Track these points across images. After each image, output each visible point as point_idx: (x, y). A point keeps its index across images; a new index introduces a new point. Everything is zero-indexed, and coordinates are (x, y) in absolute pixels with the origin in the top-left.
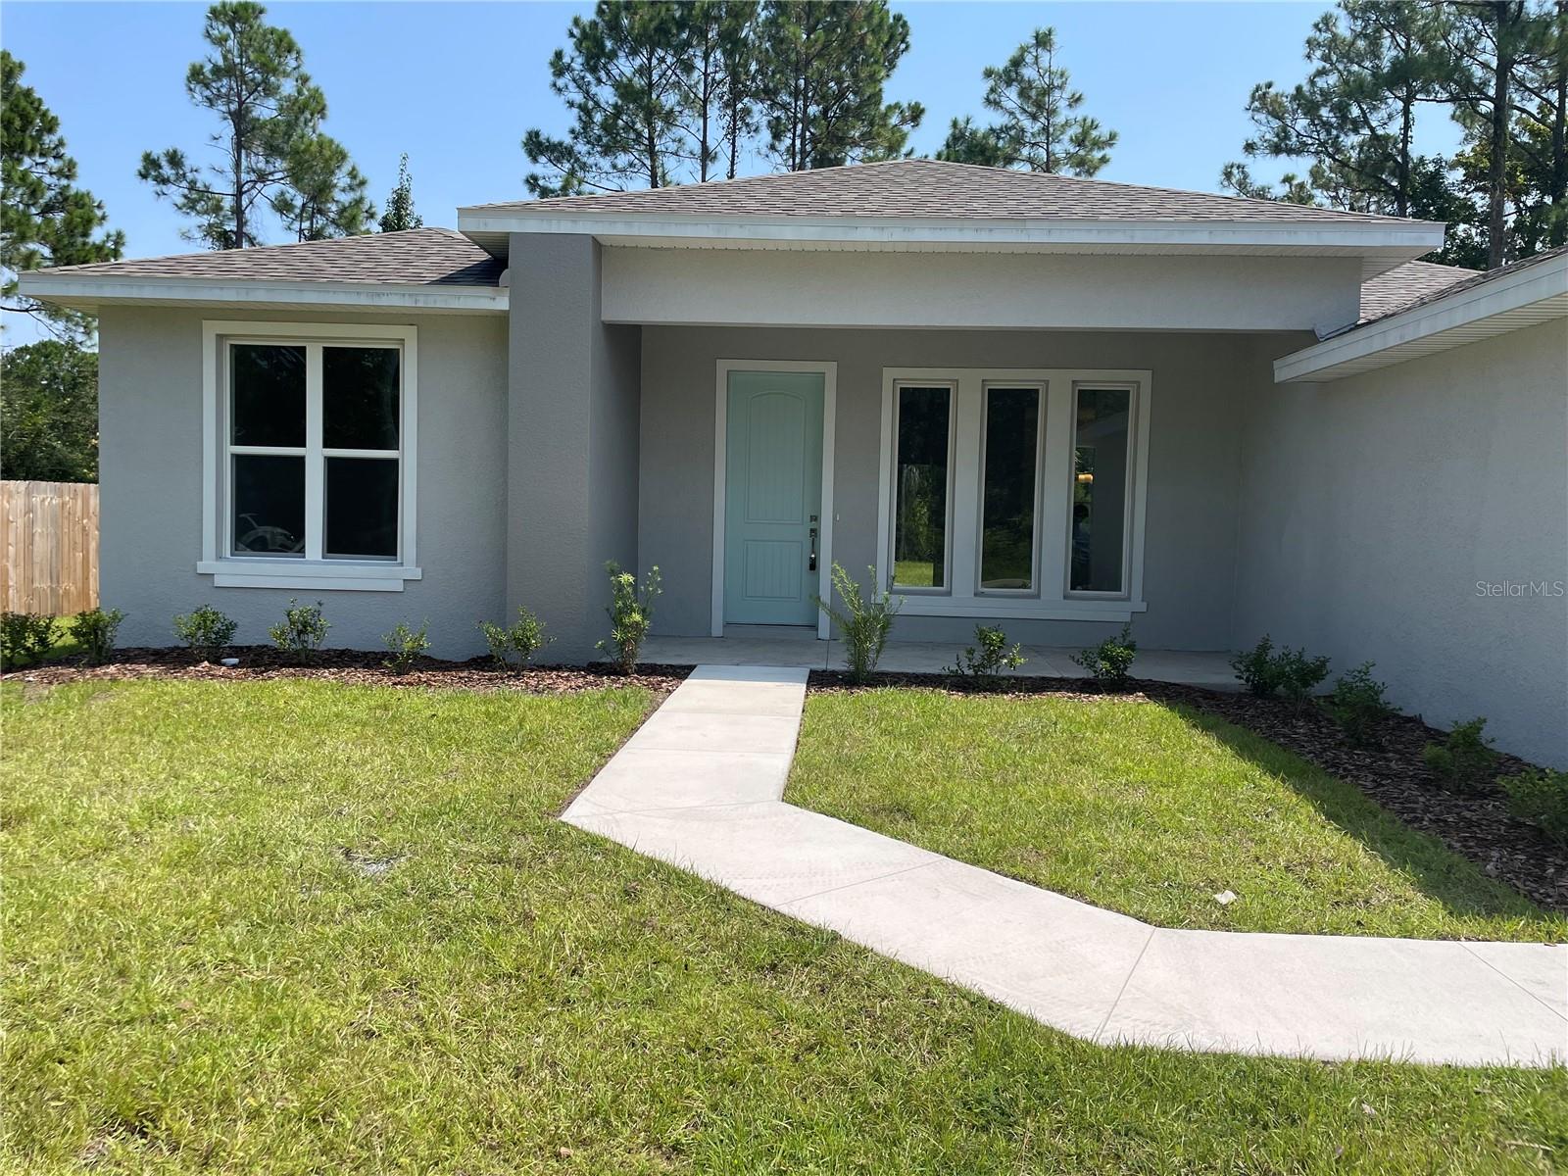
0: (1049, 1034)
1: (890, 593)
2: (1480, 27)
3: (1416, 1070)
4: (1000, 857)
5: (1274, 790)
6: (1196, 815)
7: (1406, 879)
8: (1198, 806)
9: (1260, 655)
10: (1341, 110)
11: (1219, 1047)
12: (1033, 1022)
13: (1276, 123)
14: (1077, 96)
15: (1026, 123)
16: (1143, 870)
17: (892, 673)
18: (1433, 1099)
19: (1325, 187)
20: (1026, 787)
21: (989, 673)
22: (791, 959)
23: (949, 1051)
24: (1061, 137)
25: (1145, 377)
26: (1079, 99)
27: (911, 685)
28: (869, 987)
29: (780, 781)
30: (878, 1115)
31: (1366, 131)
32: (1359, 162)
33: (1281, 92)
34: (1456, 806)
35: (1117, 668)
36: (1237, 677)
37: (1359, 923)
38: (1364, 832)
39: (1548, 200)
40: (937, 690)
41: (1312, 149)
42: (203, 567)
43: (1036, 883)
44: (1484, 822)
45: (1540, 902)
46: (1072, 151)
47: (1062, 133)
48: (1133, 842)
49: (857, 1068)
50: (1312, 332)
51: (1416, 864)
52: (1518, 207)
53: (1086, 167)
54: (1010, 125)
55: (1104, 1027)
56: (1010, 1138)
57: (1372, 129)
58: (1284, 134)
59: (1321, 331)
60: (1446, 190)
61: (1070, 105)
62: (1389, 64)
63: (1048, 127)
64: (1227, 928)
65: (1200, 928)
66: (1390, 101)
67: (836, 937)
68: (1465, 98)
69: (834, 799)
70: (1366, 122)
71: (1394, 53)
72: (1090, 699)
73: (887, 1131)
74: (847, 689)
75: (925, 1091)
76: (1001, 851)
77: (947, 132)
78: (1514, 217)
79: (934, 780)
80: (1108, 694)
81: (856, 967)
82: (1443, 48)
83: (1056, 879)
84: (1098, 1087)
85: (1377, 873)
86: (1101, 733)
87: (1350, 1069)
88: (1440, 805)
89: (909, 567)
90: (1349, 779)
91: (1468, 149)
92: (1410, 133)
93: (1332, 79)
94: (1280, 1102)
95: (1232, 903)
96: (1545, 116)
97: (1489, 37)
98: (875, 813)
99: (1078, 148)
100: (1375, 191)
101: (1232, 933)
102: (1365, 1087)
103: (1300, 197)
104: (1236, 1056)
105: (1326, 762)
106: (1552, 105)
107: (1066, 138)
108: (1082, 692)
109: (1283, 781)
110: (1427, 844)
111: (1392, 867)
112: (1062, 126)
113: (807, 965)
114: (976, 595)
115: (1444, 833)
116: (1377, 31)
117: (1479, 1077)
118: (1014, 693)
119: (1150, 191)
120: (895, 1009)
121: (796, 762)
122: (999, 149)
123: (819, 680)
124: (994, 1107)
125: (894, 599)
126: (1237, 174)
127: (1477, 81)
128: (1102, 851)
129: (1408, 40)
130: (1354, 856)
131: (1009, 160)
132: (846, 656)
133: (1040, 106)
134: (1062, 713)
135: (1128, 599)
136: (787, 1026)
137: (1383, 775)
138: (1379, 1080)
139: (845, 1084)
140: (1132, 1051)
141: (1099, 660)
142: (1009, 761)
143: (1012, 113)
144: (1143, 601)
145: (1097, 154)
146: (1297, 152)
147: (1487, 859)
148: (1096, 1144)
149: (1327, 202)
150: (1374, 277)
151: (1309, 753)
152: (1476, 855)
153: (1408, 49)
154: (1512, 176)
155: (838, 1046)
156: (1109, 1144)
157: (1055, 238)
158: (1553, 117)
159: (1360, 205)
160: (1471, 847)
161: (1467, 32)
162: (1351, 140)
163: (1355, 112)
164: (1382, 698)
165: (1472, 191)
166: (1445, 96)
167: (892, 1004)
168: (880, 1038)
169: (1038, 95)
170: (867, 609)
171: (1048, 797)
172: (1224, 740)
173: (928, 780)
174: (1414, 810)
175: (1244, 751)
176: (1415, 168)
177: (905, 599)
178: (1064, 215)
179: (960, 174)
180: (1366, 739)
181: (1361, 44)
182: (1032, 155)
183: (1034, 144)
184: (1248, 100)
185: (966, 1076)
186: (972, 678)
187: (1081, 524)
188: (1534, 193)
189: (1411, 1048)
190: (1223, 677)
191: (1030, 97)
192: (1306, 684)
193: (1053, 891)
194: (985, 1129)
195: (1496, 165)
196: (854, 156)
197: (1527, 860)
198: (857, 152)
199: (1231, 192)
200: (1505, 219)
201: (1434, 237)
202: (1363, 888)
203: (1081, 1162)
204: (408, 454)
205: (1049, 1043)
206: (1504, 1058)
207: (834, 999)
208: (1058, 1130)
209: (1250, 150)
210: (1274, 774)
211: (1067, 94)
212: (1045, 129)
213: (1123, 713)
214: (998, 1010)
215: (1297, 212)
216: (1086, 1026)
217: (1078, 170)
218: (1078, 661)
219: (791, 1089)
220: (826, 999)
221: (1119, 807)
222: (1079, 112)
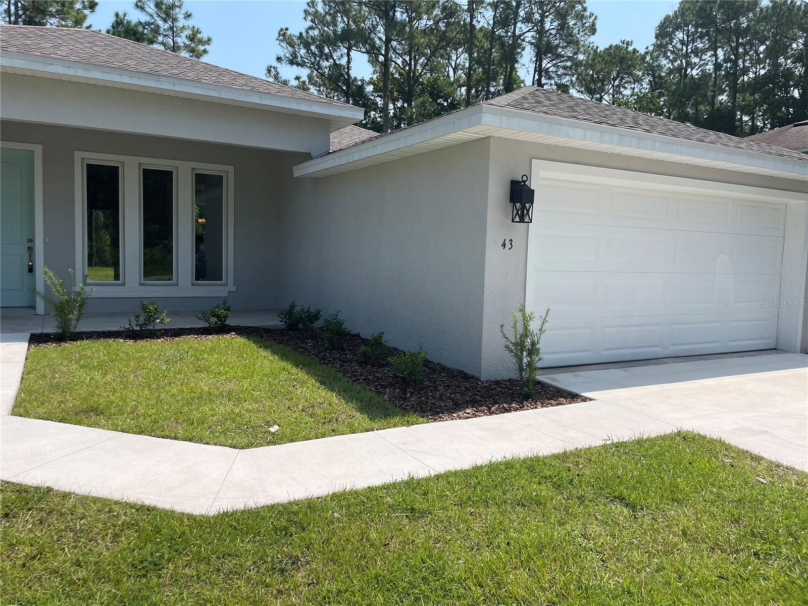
0: (181, 517)
1: (84, 285)
2: (378, 20)
3: (356, 492)
4: (155, 427)
5: (297, 374)
6: (260, 390)
7: (353, 407)
8: (261, 386)
9: (290, 310)
10: (320, 48)
11: (270, 502)
12: (173, 512)
13: (290, 49)
14: (189, 13)
15: (160, 22)
16: (234, 422)
17: (88, 332)
18: (363, 504)
19: (314, 84)
20: (170, 388)
21: (149, 328)
22: (19, 508)
23: (123, 539)
24: (181, 34)
25: (230, 169)
26: (189, 16)
27: (100, 338)
28: (72, 514)
29: (10, 402)
30: (79, 585)
31: (332, 61)
32: (329, 74)
33: (293, 34)
34: (373, 371)
35: (221, 321)
36: (280, 321)
37: (333, 430)
38: (336, 388)
39: (406, 105)
40: (117, 340)
41: (308, 65)
43: (176, 438)
44: (384, 377)
45: (404, 409)
46: (187, 43)
47: (182, 32)
48: (228, 409)
49: (65, 562)
50: (309, 154)
51: (357, 400)
52: (394, 107)
53: (196, 53)
54: (150, 22)
55: (212, 505)
56: (160, 577)
57: (334, 60)
58: (294, 56)
59: (314, 154)
60: (366, 95)
61: (185, 18)
62: (340, 30)
63: (173, 27)
64: (274, 443)
65: (262, 446)
66: (342, 48)
67: (49, 490)
68: (373, 52)
69: (48, 409)
70: (332, 57)
71: (342, 25)
72: (207, 338)
73: (85, 593)
74: (56, 343)
75: (109, 565)
76: (155, 424)
77: (113, 19)
78: (393, 111)
79: (115, 390)
80: (217, 335)
81: (63, 505)
82: (363, 27)
83: (187, 434)
84: (208, 537)
85: (341, 406)
86: (212, 355)
87: (328, 499)
88: (367, 372)
89: (99, 270)
90: (330, 365)
91: (375, 77)
92: (350, 65)
93: (316, 32)
94: (298, 521)
95: (277, 431)
96: (405, 67)
97: (382, 26)
98: (77, 414)
99: (190, 43)
100: (336, 91)
101: (277, 446)
102: (335, 505)
103: (303, 87)
104: (278, 504)
105: (321, 358)
106: (407, 62)
107: (183, 35)
108: (202, 334)
109: (301, 369)
110: (362, 390)
111: (347, 402)
112: (181, 28)
113: (30, 510)
114: (140, 285)
115: (368, 384)
116: (336, 13)
117: (381, 489)
118: (164, 338)
119: (228, 71)
120: (89, 523)
121: (21, 390)
122: (145, 34)
123: (36, 339)
124: (150, 563)
125: (87, 289)
126: (273, 72)
127: (377, 46)
128: (213, 416)
129: (349, 20)
130: (331, 400)
131: (151, 42)
132: (56, 324)
133: (168, 15)
134: (191, 346)
135: (226, 285)
136: (17, 548)
137: (344, 361)
138: (341, 500)
139: (57, 573)
140: (226, 515)
141: (211, 317)
142: (161, 375)
143: (151, 16)
144: (234, 285)
145: (201, 48)
147: (384, 394)
148: (207, 566)
149: (316, 93)
150: (335, 130)
151: (313, 355)
152: (380, 392)
153: (348, 25)
154: (392, 93)
155: (52, 552)
156: (214, 565)
157: (178, 88)
158: (407, 68)
159: (330, 96)
160: (379, 389)
161: (372, 22)
162: (325, 64)
163: (327, 50)
164: (344, 326)
165: (377, 97)
166: (364, 50)
167: (87, 521)
168: (80, 541)
169: (166, 8)
170: (69, 295)
171: (183, 392)
172: (274, 352)
173: (111, 391)
174: (356, 376)
175: (284, 357)
176: (353, 81)
177: (95, 289)
178: (183, 77)
179: (119, 43)
180: (338, 346)
181: (328, 18)
182: (164, 41)
183: (165, 35)
184: (277, 35)
185: (134, 550)
186: (139, 331)
187: (200, 246)
188: (400, 101)
189: (354, 483)
190: (274, 322)
191: (161, 9)
192: (312, 322)
193: (186, 441)
194: (145, 576)
195: (385, 86)
196: (52, 22)
197: (400, 392)
198: (53, 21)
199: (271, 80)
200: (389, 111)
201: (359, 114)
202: (335, 414)
203: (199, 578)
205: (182, 522)
206: (391, 479)
207: (49, 526)
208: (186, 566)
209: (279, 60)
210: (297, 366)
211: (183, 11)
212: (171, 28)
213: (225, 343)
214: (153, 510)
215: (301, 94)
216: (202, 507)
217: (191, 54)
218: (200, 318)
219: (20, 585)
220: (44, 527)
221: (221, 392)
222: (190, 23)
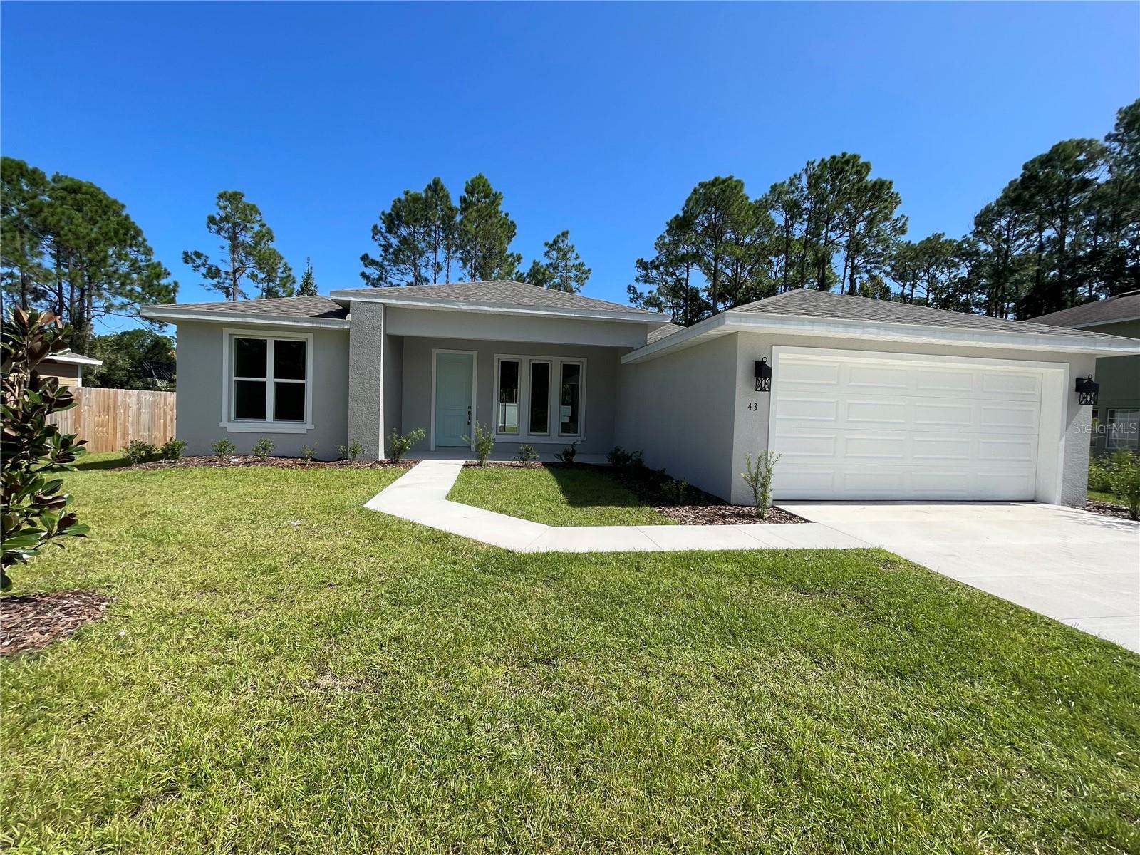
1: (497, 434)
9: (615, 453)
10: (667, 269)
13: (645, 272)
17: (494, 462)
25: (584, 360)
26: (578, 256)
27: (501, 466)
29: (447, 493)
32: (673, 287)
33: (647, 261)
35: (568, 458)
36: (608, 461)
40: (509, 467)
41: (657, 282)
42: (222, 425)
50: (631, 348)
54: (553, 263)
57: (677, 276)
58: (648, 276)
59: (636, 347)
61: (575, 258)
65: (564, 526)
66: (682, 267)
68: (705, 267)
69: (462, 498)
74: (476, 467)
77: (531, 265)
91: (708, 285)
92: (688, 279)
93: (663, 258)
99: (577, 274)
101: (573, 527)
105: (625, 484)
114: (528, 435)
123: (467, 464)
126: (632, 288)
135: (580, 436)
141: (563, 456)
143: (554, 260)
144: (584, 436)
146: (653, 283)
162: (670, 279)
163: (671, 270)
166: (700, 267)
169: (563, 253)
176: (690, 290)
181: (672, 246)
184: (636, 264)
204: (309, 382)
209: (637, 281)
211: (574, 254)
222: (578, 260)
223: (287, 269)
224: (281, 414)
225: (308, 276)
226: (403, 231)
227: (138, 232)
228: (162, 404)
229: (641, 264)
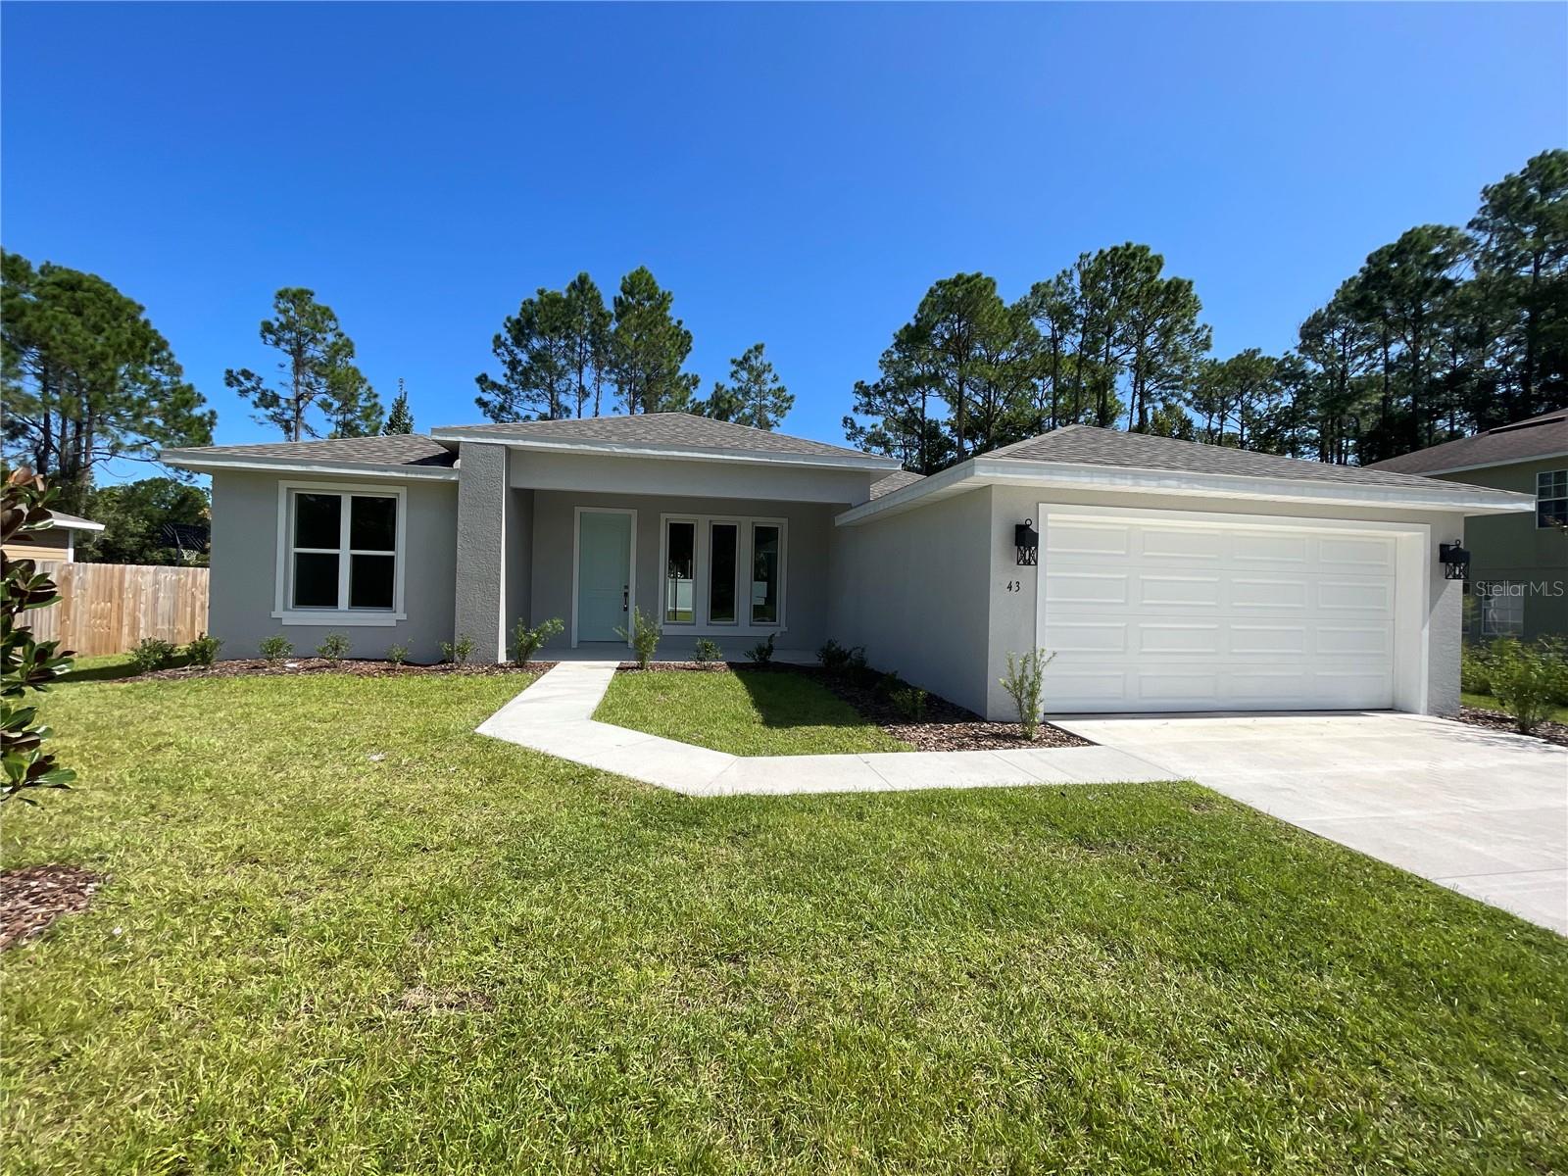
1: (663, 624)
10: (895, 395)
13: (866, 399)
14: (776, 376)
19: (890, 430)
25: (785, 521)
29: (591, 711)
32: (904, 420)
33: (869, 385)
35: (763, 657)
36: (819, 660)
41: (884, 412)
42: (274, 615)
50: (849, 504)
54: (743, 388)
57: (909, 405)
58: (870, 404)
59: (854, 504)
61: (772, 380)
66: (917, 393)
68: (946, 393)
69: (615, 717)
70: (907, 402)
74: (636, 671)
77: (712, 390)
91: (951, 417)
92: (925, 409)
93: (891, 380)
98: (632, 722)
100: (911, 434)
114: (706, 624)
121: (600, 704)
123: (622, 667)
125: (664, 627)
126: (850, 421)
133: (758, 379)
135: (780, 625)
141: (756, 654)
143: (744, 382)
144: (786, 626)
146: (877, 414)
162: (900, 409)
163: (902, 396)
166: (939, 393)
169: (757, 374)
176: (928, 424)
181: (903, 365)
184: (854, 388)
190: (812, 659)
191: (753, 375)
195: (962, 425)
204: (400, 554)
209: (855, 411)
218: (747, 655)
222: (777, 384)
223: (372, 395)
224: (359, 600)
225: (400, 405)
226: (536, 343)
227: (163, 345)
228: (189, 585)
229: (861, 388)
